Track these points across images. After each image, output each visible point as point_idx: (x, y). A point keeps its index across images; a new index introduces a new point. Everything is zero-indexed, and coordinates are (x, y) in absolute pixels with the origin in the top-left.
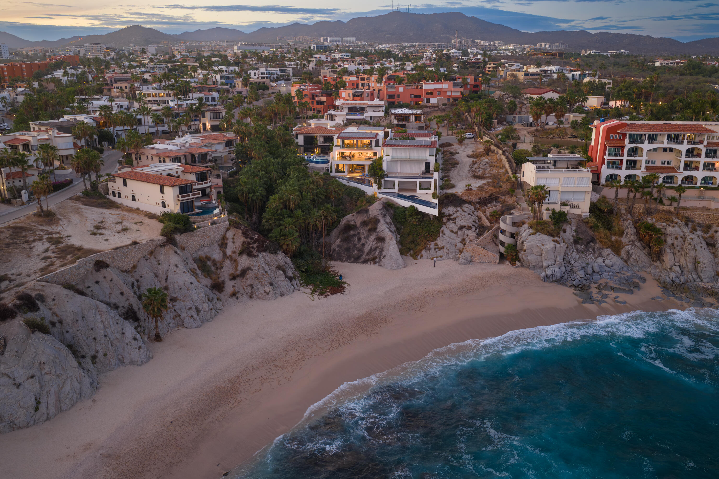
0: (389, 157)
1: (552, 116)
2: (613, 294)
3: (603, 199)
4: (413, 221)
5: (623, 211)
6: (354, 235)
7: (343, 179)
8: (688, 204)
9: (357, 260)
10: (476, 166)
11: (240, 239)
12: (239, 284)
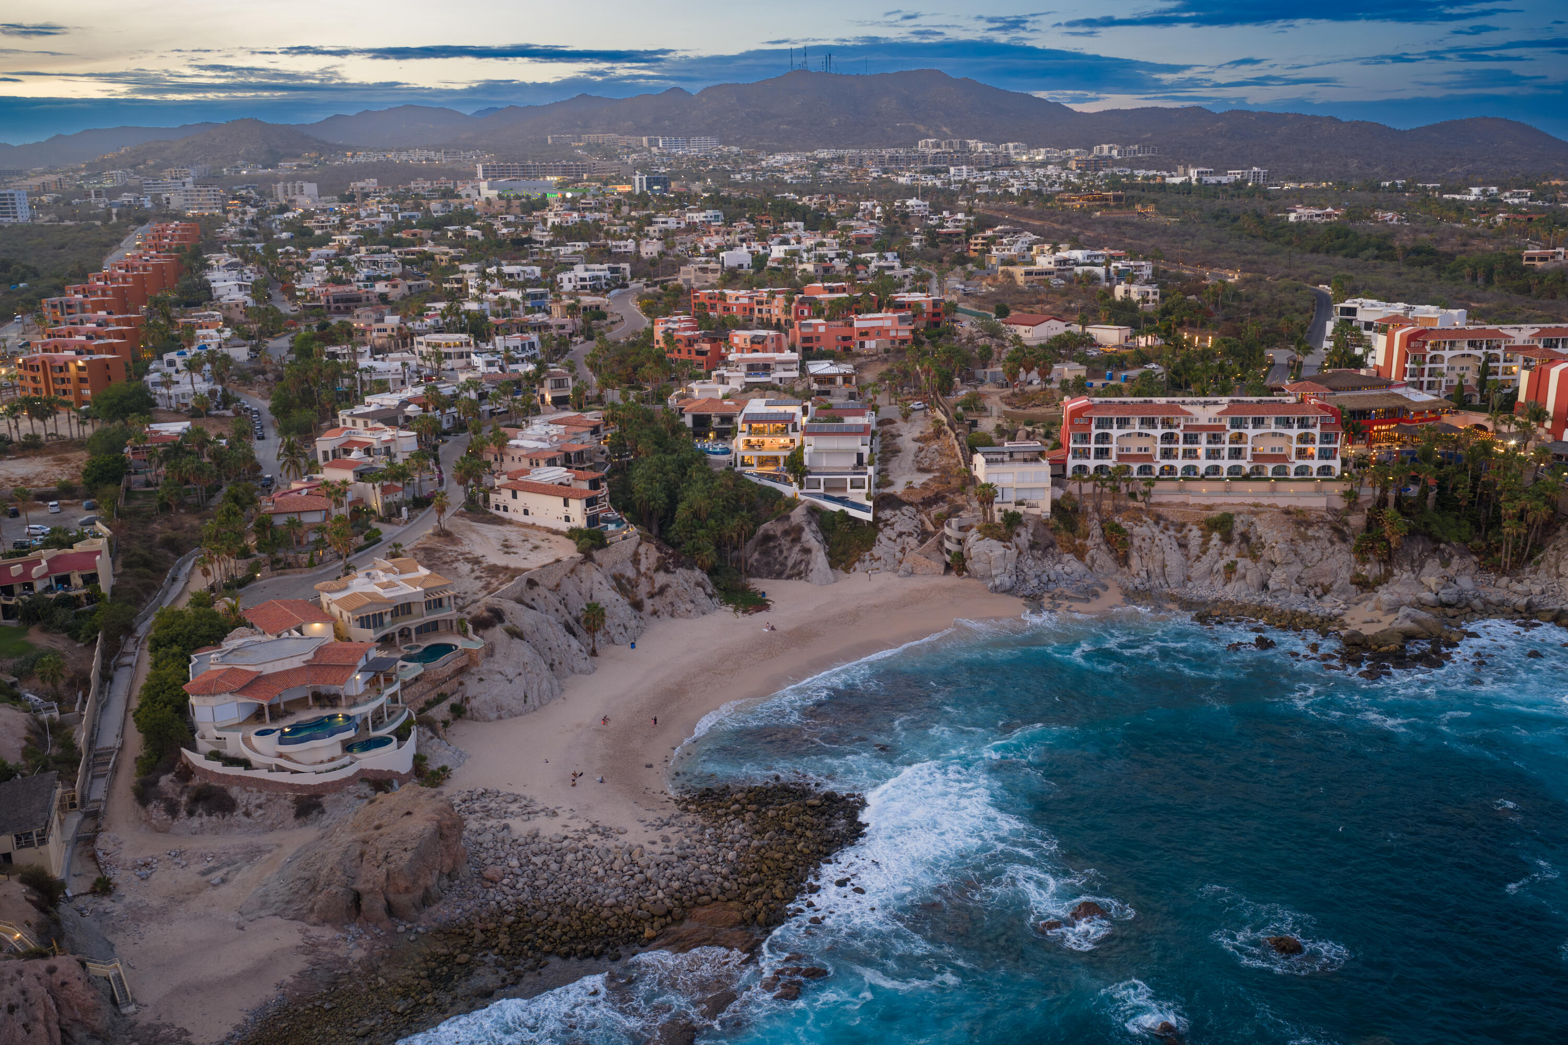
0: (811, 448)
1: (1034, 374)
2: (1066, 603)
3: (1068, 496)
4: (844, 527)
5: (1090, 510)
6: (775, 547)
7: (751, 474)
8: (1164, 499)
9: (779, 575)
10: (922, 454)
11: (654, 554)
12: (658, 602)
